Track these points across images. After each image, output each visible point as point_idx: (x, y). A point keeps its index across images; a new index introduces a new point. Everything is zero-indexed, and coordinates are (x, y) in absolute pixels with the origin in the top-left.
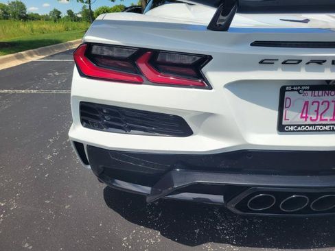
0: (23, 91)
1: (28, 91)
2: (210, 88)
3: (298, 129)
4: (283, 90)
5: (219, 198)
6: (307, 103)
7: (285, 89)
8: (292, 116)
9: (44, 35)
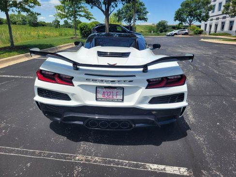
0: (26, 77)
1: (28, 77)
2: (74, 86)
3: (101, 100)
4: (97, 88)
5: (81, 123)
6: (104, 92)
7: (97, 87)
8: (100, 96)
9: (46, 39)
